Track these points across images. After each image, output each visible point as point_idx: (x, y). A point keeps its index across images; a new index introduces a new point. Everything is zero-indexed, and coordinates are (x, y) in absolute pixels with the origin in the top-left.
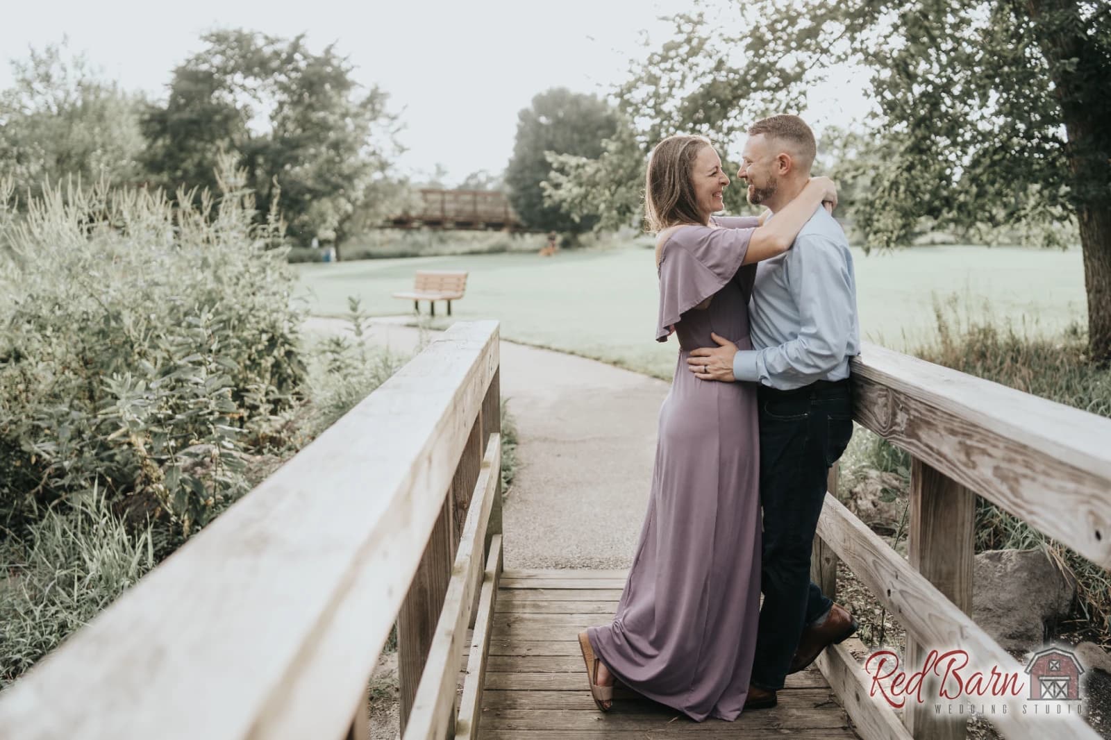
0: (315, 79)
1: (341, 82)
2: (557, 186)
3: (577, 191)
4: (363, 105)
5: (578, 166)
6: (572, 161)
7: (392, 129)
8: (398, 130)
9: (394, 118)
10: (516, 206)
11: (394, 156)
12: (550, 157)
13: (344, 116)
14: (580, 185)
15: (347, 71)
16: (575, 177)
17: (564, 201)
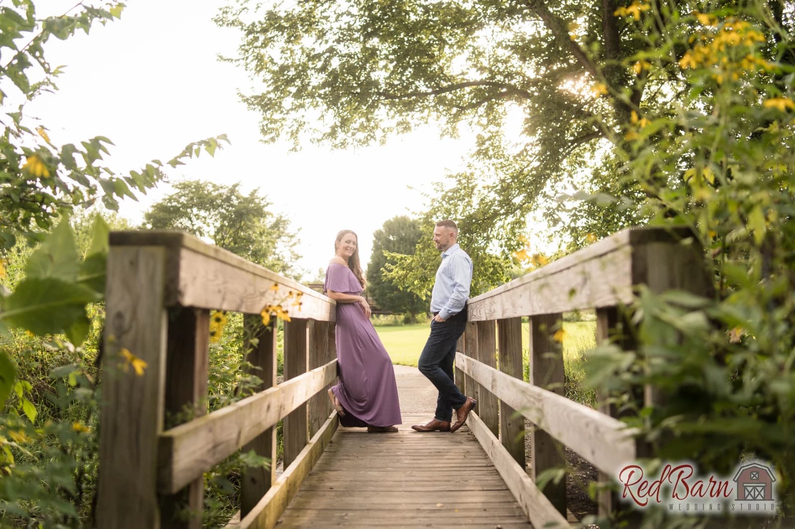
0: (244, 211)
1: (259, 213)
2: (390, 271)
3: (401, 272)
4: (272, 228)
5: (402, 258)
6: (399, 256)
7: (291, 244)
8: (295, 244)
9: (292, 237)
10: (373, 296)
11: (291, 261)
12: (386, 254)
13: (261, 234)
14: (403, 269)
15: (264, 206)
16: (400, 265)
17: (394, 278)
